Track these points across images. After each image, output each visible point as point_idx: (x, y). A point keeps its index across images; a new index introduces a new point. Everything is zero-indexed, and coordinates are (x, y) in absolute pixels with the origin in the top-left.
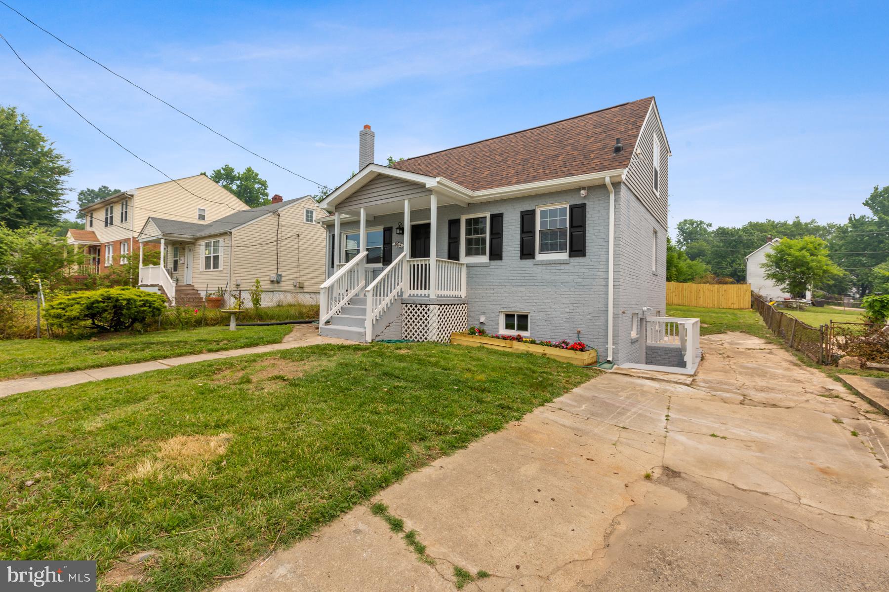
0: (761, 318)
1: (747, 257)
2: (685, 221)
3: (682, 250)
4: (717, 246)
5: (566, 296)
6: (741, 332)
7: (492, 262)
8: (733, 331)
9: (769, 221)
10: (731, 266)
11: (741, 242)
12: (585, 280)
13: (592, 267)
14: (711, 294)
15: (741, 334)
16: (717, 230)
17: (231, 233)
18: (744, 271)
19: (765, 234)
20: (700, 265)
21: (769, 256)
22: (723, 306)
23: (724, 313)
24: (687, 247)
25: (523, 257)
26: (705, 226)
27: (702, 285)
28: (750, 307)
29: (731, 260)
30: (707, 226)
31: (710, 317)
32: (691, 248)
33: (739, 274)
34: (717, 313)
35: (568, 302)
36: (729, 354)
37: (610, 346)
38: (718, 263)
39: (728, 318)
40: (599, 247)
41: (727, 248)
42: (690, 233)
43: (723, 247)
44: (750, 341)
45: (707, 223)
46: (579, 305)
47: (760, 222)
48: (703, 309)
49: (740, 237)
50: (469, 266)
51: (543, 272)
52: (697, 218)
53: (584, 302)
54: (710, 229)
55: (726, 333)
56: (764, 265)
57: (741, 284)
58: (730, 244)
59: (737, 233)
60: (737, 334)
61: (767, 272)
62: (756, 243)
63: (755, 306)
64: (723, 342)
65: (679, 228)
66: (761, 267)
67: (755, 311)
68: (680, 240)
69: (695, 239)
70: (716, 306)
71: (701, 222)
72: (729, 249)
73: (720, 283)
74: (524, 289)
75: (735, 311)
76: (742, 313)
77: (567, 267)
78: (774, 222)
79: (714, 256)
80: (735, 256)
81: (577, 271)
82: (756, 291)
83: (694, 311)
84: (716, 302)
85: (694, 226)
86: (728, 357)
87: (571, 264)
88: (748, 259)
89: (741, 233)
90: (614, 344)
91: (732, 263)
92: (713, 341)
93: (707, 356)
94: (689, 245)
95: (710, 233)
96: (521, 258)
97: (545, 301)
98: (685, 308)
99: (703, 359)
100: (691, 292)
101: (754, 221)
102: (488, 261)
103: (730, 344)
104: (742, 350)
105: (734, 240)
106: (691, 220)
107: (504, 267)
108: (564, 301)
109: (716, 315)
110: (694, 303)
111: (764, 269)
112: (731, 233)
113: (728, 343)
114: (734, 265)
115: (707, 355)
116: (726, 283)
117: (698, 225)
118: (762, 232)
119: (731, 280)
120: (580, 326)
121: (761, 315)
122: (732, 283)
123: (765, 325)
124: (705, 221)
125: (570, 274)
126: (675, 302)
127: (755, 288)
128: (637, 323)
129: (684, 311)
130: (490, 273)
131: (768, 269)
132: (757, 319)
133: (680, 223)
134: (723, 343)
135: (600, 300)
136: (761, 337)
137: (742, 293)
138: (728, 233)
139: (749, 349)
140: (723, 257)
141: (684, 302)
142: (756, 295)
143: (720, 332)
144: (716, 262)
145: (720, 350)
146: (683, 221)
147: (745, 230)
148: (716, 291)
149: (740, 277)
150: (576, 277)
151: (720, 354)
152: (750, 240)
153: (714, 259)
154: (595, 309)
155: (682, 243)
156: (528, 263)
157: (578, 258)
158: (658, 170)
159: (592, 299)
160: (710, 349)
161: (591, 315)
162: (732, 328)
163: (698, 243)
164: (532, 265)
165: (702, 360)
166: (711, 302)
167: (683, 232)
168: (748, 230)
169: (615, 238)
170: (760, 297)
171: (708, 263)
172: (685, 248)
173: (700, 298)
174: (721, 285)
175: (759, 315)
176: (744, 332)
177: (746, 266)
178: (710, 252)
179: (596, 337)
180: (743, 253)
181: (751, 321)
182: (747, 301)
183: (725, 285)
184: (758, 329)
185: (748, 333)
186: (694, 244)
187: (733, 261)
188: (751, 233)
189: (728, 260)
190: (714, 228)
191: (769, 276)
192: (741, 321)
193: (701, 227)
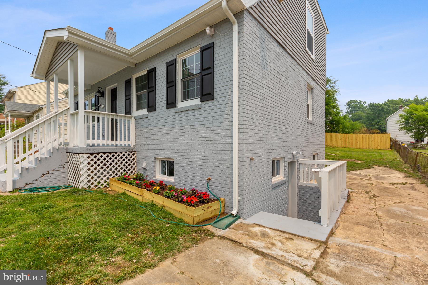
0: (398, 156)
1: (387, 118)
2: (351, 101)
3: (349, 117)
4: (369, 114)
5: (199, 142)
6: (385, 167)
7: (150, 113)
8: (379, 166)
9: (400, 99)
10: (377, 124)
11: (383, 111)
12: (214, 125)
13: (219, 110)
14: (365, 141)
15: (385, 168)
16: (369, 105)
17: (43, 108)
18: (385, 127)
19: (397, 106)
20: (359, 124)
21: (402, 116)
22: (372, 147)
23: (373, 152)
24: (352, 115)
25: (169, 106)
26: (362, 104)
27: (359, 135)
28: (390, 147)
29: (377, 121)
30: (364, 103)
31: (363, 155)
32: (355, 115)
33: (382, 129)
34: (368, 152)
35: (201, 148)
36: (375, 192)
37: (236, 197)
38: (370, 123)
39: (375, 157)
40: (225, 88)
41: (375, 114)
42: (354, 107)
43: (373, 114)
44: (392, 175)
45: (363, 102)
46: (209, 152)
47: (394, 100)
48: (359, 150)
49: (382, 108)
50: (136, 119)
51: (182, 119)
52: (358, 99)
53: (213, 148)
54: (365, 105)
55: (373, 168)
56: (398, 122)
57: (384, 133)
58: (377, 112)
59: (381, 106)
60: (382, 168)
61: (400, 126)
62: (392, 111)
63: (393, 147)
64: (371, 176)
65: (347, 105)
66: (397, 123)
67: (393, 150)
68: (348, 112)
69: (357, 111)
70: (367, 147)
71: (360, 101)
72: (376, 115)
73: (370, 133)
74: (169, 137)
75: (380, 151)
76: (384, 152)
77: (199, 112)
78: (402, 99)
79: (368, 119)
80: (379, 119)
81: (207, 115)
82: (394, 138)
83: (353, 151)
84: (368, 145)
85: (356, 104)
86: (374, 196)
87: (203, 109)
88: (387, 119)
89: (383, 106)
90: (239, 195)
91: (378, 123)
92: (363, 176)
93: (354, 196)
94: (353, 114)
95: (365, 108)
96: (167, 108)
97: (184, 148)
98: (347, 149)
99: (349, 199)
100: (352, 140)
101: (391, 99)
102: (147, 113)
103: (377, 178)
104: (387, 186)
105: (379, 110)
106: (354, 101)
107: (156, 117)
108: (198, 148)
109: (367, 154)
110: (354, 146)
111: (399, 124)
112: (378, 106)
113: (375, 177)
114: (379, 124)
115: (354, 194)
116: (374, 133)
117: (358, 103)
118: (395, 105)
119: (377, 131)
120: (210, 174)
121: (398, 153)
122: (378, 133)
123: (401, 160)
124: (362, 101)
125: (202, 119)
126: (342, 145)
127: (393, 136)
128: (284, 166)
129: (347, 151)
130: (148, 123)
131: (401, 124)
132: (394, 156)
133: (348, 102)
134: (371, 178)
135: (227, 145)
136: (401, 171)
137: (385, 139)
138: (375, 106)
139: (393, 184)
140: (373, 120)
141: (347, 146)
142: (394, 140)
143: (369, 167)
144: (368, 123)
145: (367, 187)
146: (349, 101)
147: (386, 104)
148: (368, 138)
149: (383, 130)
150: (207, 122)
151: (367, 192)
152: (389, 109)
153: (367, 121)
154: (223, 155)
155: (349, 113)
156: (172, 111)
157: (207, 102)
158: (313, 36)
159: (220, 145)
160: (359, 185)
161: (219, 161)
162: (379, 163)
163: (358, 112)
164: (174, 114)
165: (347, 202)
166: (365, 145)
167: (350, 107)
168: (387, 104)
169: (239, 75)
170: (397, 141)
171: (365, 123)
172: (351, 116)
173: (358, 143)
174: (371, 135)
175: (396, 153)
176: (388, 167)
177: (386, 124)
178: (365, 117)
179: (224, 186)
180: (384, 117)
181: (392, 158)
182: (388, 144)
183: (374, 135)
184: (397, 164)
185: (391, 168)
186: (356, 113)
187: (379, 122)
188: (389, 106)
189: (376, 121)
190: (367, 104)
191: (401, 128)
192: (385, 158)
193: (360, 104)
